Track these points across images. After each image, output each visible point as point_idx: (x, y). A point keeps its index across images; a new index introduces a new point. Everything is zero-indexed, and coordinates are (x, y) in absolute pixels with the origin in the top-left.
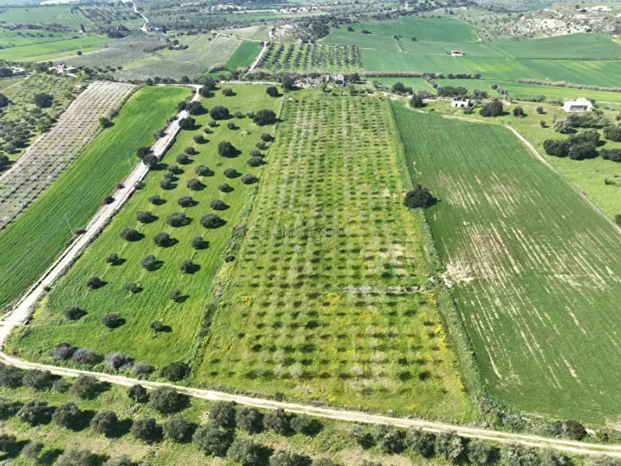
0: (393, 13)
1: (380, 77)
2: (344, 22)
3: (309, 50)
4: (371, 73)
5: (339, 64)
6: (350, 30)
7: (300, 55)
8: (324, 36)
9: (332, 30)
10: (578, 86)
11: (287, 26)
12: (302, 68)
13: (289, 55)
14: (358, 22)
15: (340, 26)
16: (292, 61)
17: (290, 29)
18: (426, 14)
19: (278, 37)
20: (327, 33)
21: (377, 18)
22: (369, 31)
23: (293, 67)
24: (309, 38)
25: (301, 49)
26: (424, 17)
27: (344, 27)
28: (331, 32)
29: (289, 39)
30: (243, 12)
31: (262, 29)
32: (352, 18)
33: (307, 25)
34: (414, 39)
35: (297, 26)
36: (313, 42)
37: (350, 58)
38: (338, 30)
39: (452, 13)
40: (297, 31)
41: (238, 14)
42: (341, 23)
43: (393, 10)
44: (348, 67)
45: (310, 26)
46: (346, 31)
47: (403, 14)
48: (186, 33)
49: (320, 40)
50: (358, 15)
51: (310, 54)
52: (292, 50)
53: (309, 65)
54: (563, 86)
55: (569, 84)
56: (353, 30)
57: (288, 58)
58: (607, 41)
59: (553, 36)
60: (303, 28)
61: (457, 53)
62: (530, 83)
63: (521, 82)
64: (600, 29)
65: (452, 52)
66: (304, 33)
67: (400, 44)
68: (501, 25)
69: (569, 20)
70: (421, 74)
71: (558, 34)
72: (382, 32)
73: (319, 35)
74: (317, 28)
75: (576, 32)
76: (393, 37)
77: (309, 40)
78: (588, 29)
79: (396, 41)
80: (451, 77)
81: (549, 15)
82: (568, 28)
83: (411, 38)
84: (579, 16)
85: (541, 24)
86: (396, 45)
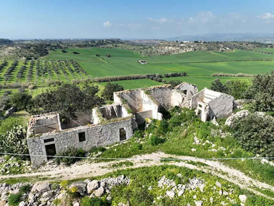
2: (58, 48)
3: (33, 64)
6: (64, 52)
7: (24, 68)
8: (45, 55)
9: (50, 52)
12: (26, 78)
13: (13, 69)
14: (67, 48)
15: (55, 50)
16: (15, 73)
17: (13, 50)
18: (103, 46)
20: (47, 53)
22: (78, 52)
23: (16, 78)
24: (32, 56)
25: (26, 64)
26: (103, 48)
27: (59, 51)
29: (14, 57)
33: (29, 48)
34: (109, 56)
35: (19, 48)
36: (36, 59)
37: (73, 68)
38: (55, 52)
39: (116, 46)
40: (20, 51)
42: (56, 48)
44: (75, 75)
45: (32, 48)
46: (61, 53)
49: (42, 57)
51: (35, 67)
52: (16, 64)
53: (35, 76)
54: (242, 76)
55: (246, 75)
56: (66, 52)
57: (11, 71)
58: (210, 54)
59: (180, 53)
60: (26, 49)
61: (143, 62)
62: (221, 76)
63: (214, 76)
64: (200, 49)
65: (140, 61)
66: (27, 52)
67: (103, 59)
68: (146, 50)
69: (178, 47)
70: (144, 76)
71: (182, 52)
72: (86, 53)
73: (41, 54)
74: (38, 49)
75: (189, 51)
76: (95, 55)
77: (32, 58)
78: (194, 49)
79: (99, 58)
80: (168, 76)
81: (166, 45)
82: (183, 49)
83: (107, 56)
84: (182, 45)
85: (167, 49)
86: (101, 59)
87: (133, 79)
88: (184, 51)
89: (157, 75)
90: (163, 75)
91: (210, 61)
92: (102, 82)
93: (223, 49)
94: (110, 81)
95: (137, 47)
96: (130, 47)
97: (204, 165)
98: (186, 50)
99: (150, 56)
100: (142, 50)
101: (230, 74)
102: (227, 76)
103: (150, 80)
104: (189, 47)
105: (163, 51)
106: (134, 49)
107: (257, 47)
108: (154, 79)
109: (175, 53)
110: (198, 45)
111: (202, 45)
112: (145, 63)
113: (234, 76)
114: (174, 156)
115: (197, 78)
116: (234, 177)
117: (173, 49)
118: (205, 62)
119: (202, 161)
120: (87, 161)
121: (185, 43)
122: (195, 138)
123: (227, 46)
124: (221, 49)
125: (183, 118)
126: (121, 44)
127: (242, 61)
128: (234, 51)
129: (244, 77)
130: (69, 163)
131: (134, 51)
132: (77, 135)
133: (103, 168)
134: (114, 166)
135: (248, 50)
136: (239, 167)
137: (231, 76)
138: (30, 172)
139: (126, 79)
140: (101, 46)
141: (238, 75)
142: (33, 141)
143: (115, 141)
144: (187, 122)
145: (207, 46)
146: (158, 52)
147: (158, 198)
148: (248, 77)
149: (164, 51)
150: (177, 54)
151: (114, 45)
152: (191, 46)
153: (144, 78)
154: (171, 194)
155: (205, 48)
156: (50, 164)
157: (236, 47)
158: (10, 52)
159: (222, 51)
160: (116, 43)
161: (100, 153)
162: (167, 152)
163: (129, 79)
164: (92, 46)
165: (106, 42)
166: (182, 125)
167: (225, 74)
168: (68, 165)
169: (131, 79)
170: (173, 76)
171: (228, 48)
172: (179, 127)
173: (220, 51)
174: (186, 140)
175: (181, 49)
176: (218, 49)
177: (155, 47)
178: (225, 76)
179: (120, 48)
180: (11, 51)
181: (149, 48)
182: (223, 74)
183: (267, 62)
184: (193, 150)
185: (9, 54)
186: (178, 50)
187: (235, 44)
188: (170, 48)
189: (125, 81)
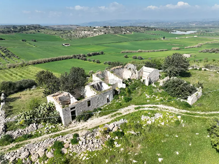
10: (148, 51)
18: (26, 32)
21: (3, 32)
26: (27, 33)
34: (35, 41)
39: (39, 31)
54: (141, 52)
55: (143, 51)
58: (116, 36)
59: (94, 36)
61: (66, 45)
62: (127, 52)
63: (123, 53)
64: (109, 33)
65: (64, 44)
67: (30, 44)
68: (66, 34)
69: (92, 31)
70: (72, 56)
71: (95, 35)
72: (11, 39)
75: (101, 34)
76: (21, 41)
78: (104, 33)
79: (25, 42)
80: (90, 55)
81: (82, 30)
82: (96, 33)
83: (32, 41)
84: (95, 30)
85: (83, 33)
86: (28, 44)
87: (63, 59)
88: (98, 35)
89: (81, 54)
90: (86, 55)
91: (117, 42)
92: (36, 64)
93: (125, 32)
94: (43, 62)
95: (58, 32)
96: (52, 32)
97: (156, 107)
98: (98, 33)
99: (71, 39)
100: (63, 35)
101: (133, 51)
102: (131, 52)
103: (77, 59)
104: (101, 31)
105: (80, 35)
106: (56, 33)
107: (147, 30)
108: (80, 58)
109: (91, 36)
110: (107, 29)
111: (109, 29)
112: (69, 45)
113: (136, 52)
114: (140, 106)
115: (112, 55)
116: (172, 110)
117: (88, 33)
118: (114, 43)
119: (155, 105)
120: (94, 117)
121: (97, 28)
122: (146, 95)
123: (127, 30)
124: (123, 32)
125: (136, 85)
126: (43, 30)
127: (139, 41)
128: (133, 33)
129: (142, 53)
130: (86, 120)
131: (56, 35)
132: (87, 103)
133: (106, 118)
134: (112, 116)
135: (141, 32)
136: (172, 105)
137: (134, 52)
138: (64, 129)
139: (57, 60)
140: (24, 32)
141: (138, 51)
142: (65, 110)
143: (105, 104)
144: (139, 87)
145: (113, 30)
146: (76, 36)
147: (144, 125)
148: (144, 52)
149: (82, 34)
150: (92, 37)
151: (37, 30)
152: (102, 30)
153: (72, 58)
154: (149, 122)
155: (112, 32)
156: (74, 122)
157: (133, 31)
159: (125, 33)
160: (38, 28)
161: (99, 112)
162: (136, 105)
163: (59, 60)
164: (15, 32)
165: (28, 28)
166: (136, 89)
167: (130, 51)
168: (85, 121)
169: (61, 60)
170: (94, 54)
171: (128, 32)
172: (135, 90)
173: (123, 34)
174: (142, 97)
175: (95, 33)
176: (122, 32)
177: (74, 32)
178: (130, 52)
179: (43, 33)
181: (68, 32)
182: (128, 51)
183: (154, 40)
184: (148, 101)
186: (92, 34)
187: (133, 28)
188: (86, 32)
189: (56, 62)
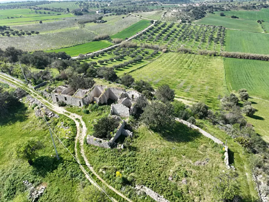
0: (257, 6)
1: (241, 58)
2: (218, 10)
3: (183, 27)
4: (232, 53)
5: (204, 41)
6: (222, 15)
7: (174, 31)
8: (200, 18)
9: (208, 14)
11: (174, 11)
12: (169, 41)
13: (165, 31)
14: (229, 10)
15: (214, 12)
16: (165, 35)
17: (175, 13)
19: (165, 18)
20: (203, 16)
21: (245, 8)
22: (237, 16)
23: (162, 40)
24: (187, 19)
25: (178, 27)
27: (217, 14)
28: (206, 16)
30: (160, 5)
31: (159, 13)
32: (225, 8)
33: (189, 10)
35: (181, 11)
36: (189, 22)
37: (215, 36)
38: (213, 15)
40: (180, 14)
41: (157, 6)
42: (216, 11)
43: (257, 5)
44: (210, 44)
45: (191, 11)
46: (219, 16)
47: (265, 7)
48: (115, 14)
49: (196, 21)
50: (231, 6)
51: (183, 30)
52: (171, 27)
53: (177, 40)
56: (225, 16)
57: (163, 33)
60: (185, 12)
66: (185, 15)
72: (248, 17)
73: (196, 17)
74: (196, 12)
76: (256, 21)
77: (187, 21)
79: (259, 25)
86: (260, 27)
120: (64, 108)
132: (64, 97)
134: (66, 113)
142: (53, 94)
156: (57, 104)
158: (172, 15)
161: (69, 107)
163: (264, 60)
168: (59, 106)
180: (173, 13)
184: (89, 121)
185: (171, 16)
